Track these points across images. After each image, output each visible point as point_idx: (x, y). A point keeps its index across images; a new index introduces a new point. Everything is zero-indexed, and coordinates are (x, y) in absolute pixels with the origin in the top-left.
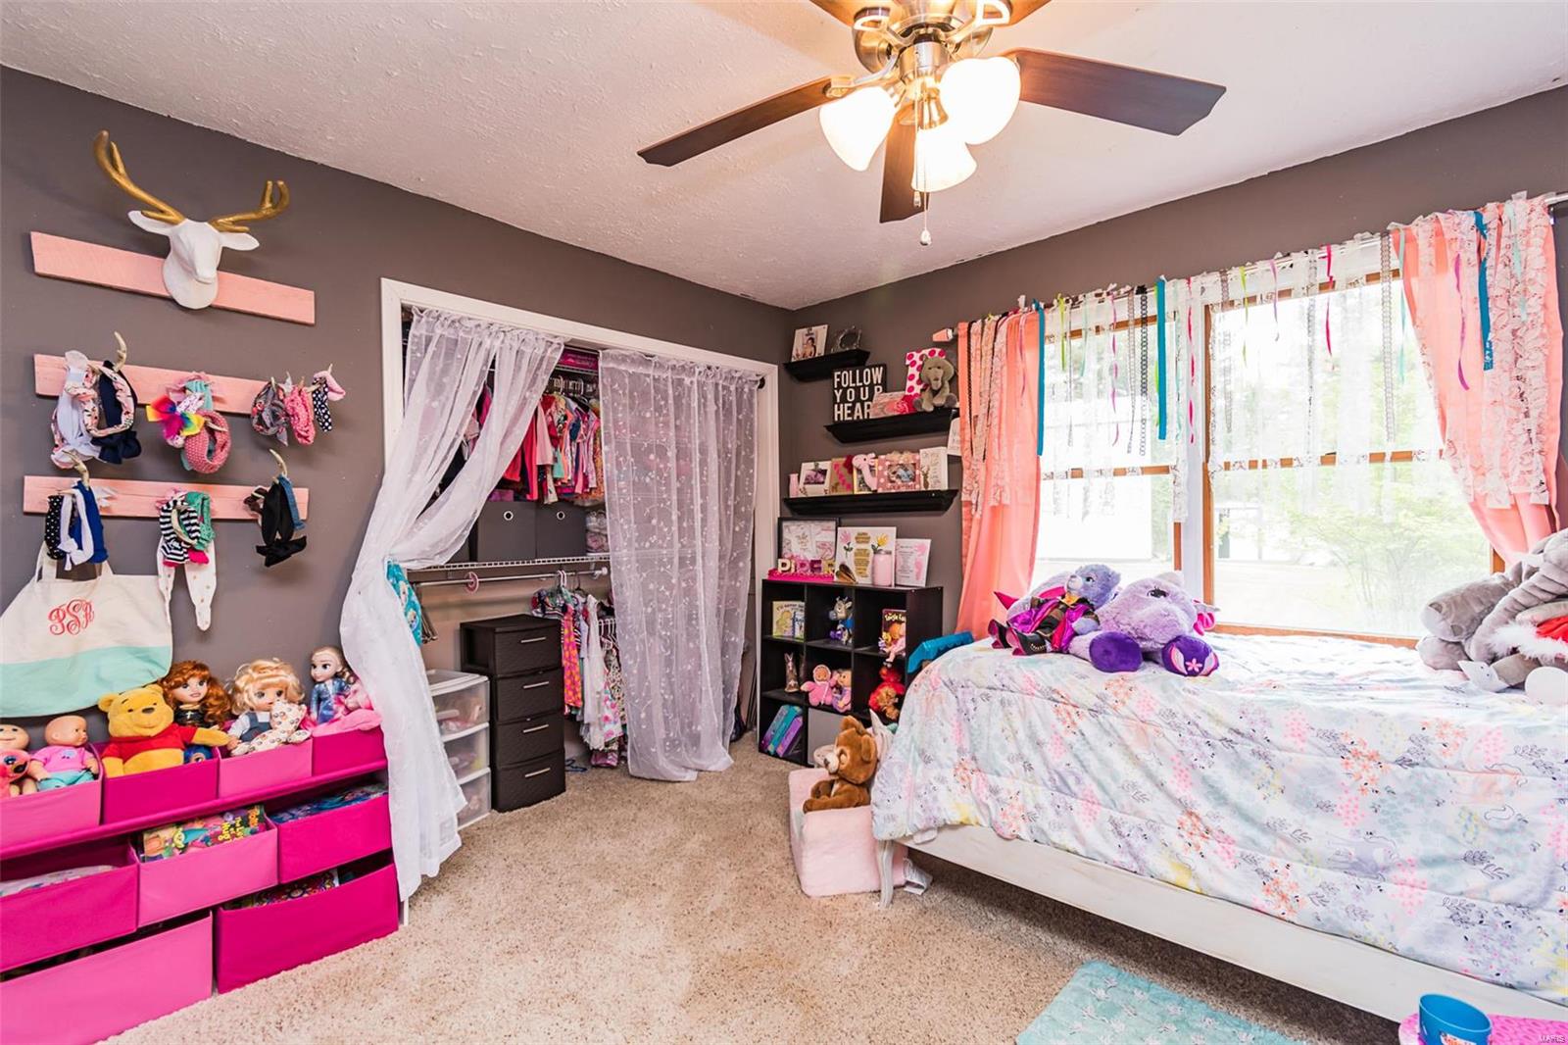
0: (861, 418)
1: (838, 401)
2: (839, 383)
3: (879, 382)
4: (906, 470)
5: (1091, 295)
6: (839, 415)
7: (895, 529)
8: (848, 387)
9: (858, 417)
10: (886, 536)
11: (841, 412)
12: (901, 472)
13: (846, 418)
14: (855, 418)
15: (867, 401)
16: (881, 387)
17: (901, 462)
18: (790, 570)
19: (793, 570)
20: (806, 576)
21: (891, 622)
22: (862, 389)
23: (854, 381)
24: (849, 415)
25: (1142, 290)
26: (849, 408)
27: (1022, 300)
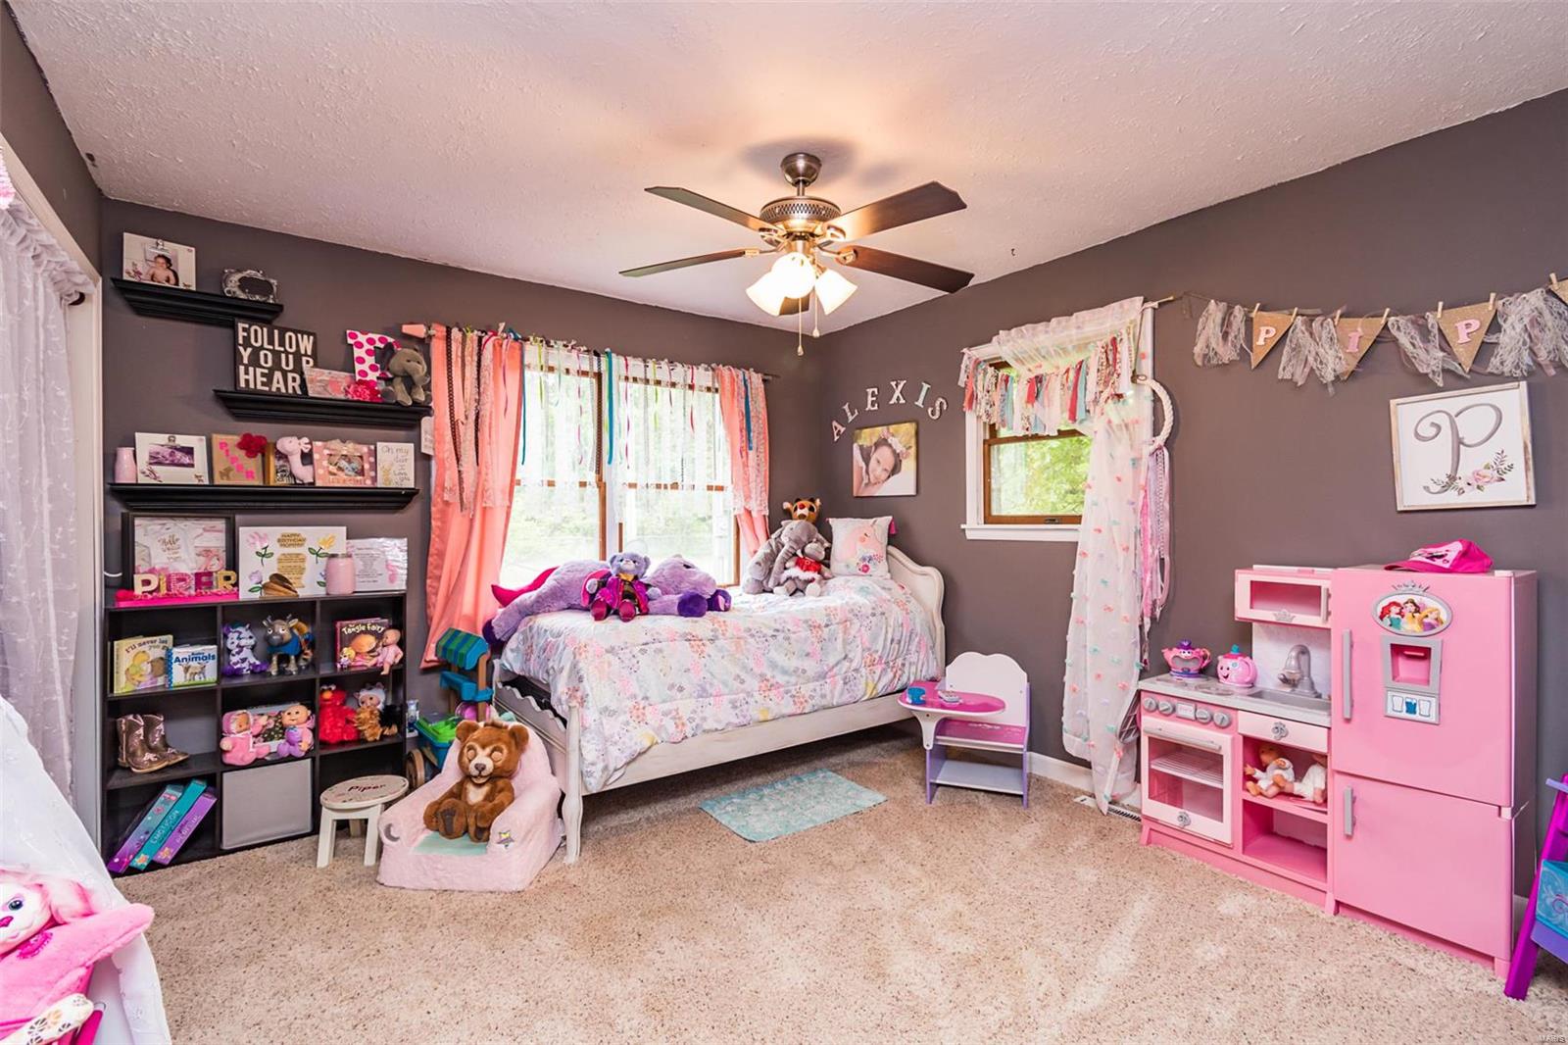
0: (283, 390)
1: (246, 361)
2: (247, 339)
3: (309, 353)
4: (349, 462)
5: (560, 343)
6: (247, 381)
7: (344, 528)
8: (262, 348)
9: (278, 389)
10: (333, 537)
11: (251, 377)
12: (343, 464)
13: (259, 387)
14: (274, 389)
15: (290, 371)
16: (311, 360)
17: (345, 453)
18: (158, 589)
19: (164, 591)
20: (190, 596)
21: (355, 635)
22: (283, 356)
23: (271, 342)
24: (263, 384)
25: (597, 354)
26: (263, 375)
27: (502, 326)
